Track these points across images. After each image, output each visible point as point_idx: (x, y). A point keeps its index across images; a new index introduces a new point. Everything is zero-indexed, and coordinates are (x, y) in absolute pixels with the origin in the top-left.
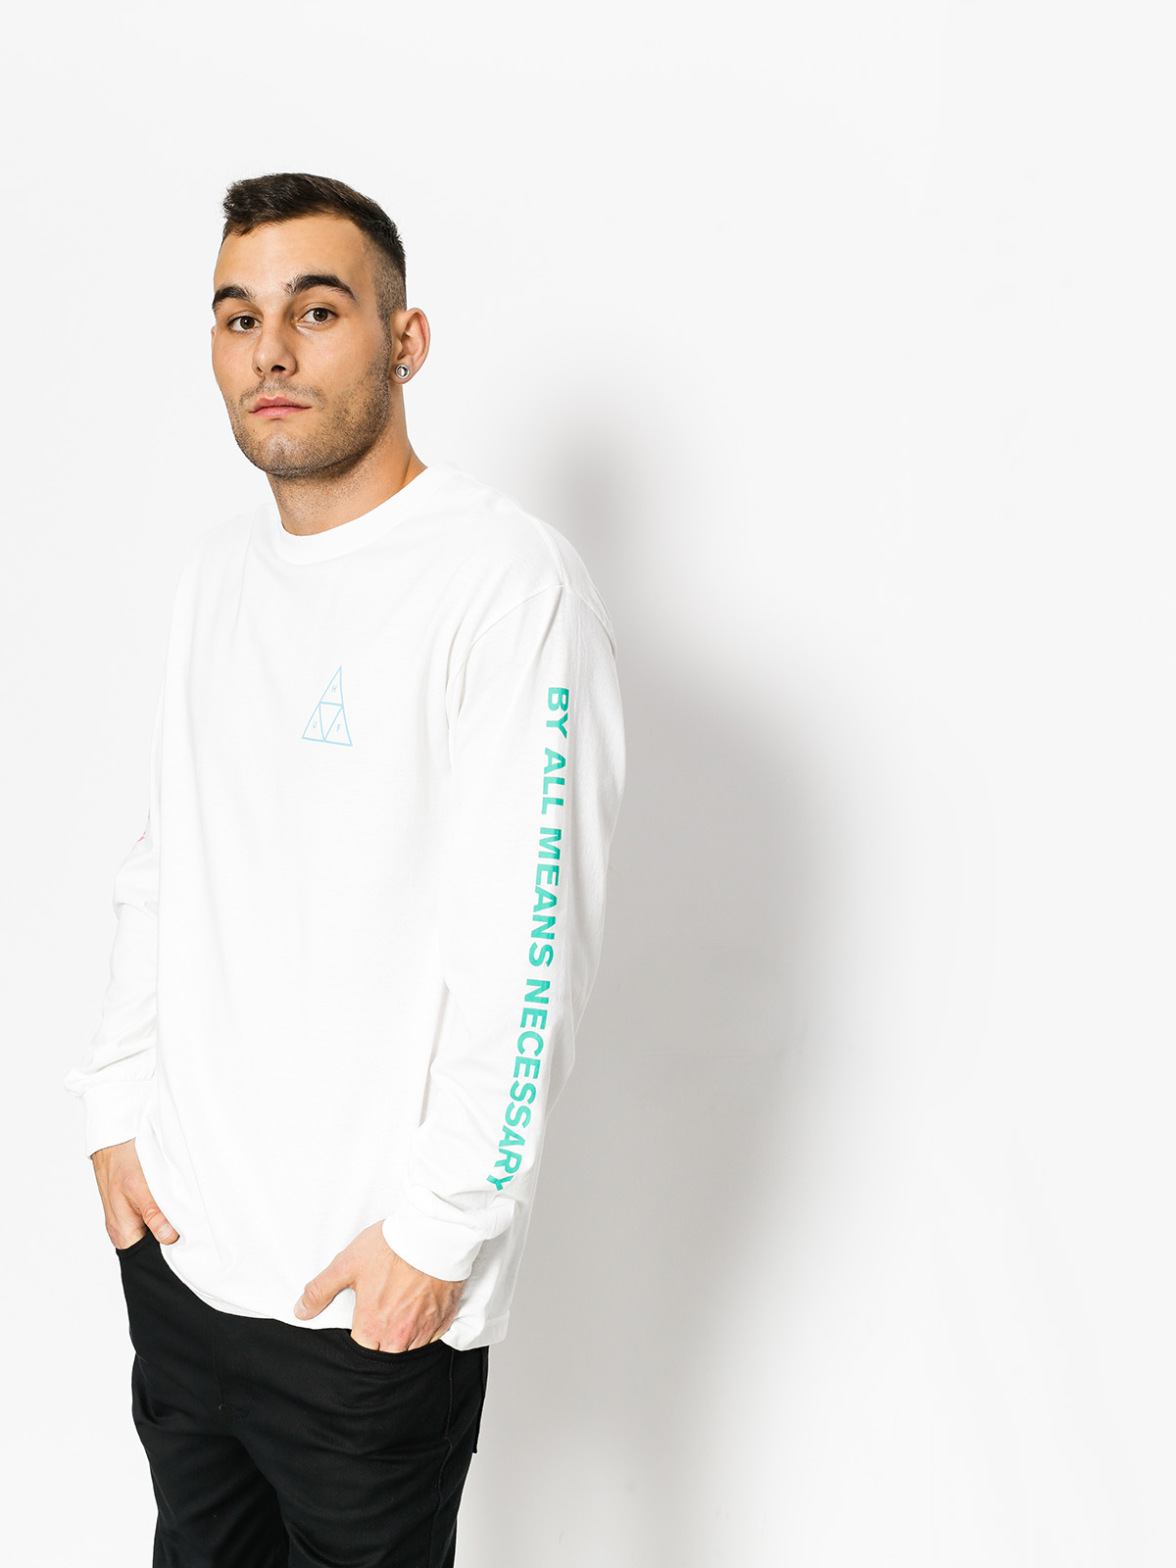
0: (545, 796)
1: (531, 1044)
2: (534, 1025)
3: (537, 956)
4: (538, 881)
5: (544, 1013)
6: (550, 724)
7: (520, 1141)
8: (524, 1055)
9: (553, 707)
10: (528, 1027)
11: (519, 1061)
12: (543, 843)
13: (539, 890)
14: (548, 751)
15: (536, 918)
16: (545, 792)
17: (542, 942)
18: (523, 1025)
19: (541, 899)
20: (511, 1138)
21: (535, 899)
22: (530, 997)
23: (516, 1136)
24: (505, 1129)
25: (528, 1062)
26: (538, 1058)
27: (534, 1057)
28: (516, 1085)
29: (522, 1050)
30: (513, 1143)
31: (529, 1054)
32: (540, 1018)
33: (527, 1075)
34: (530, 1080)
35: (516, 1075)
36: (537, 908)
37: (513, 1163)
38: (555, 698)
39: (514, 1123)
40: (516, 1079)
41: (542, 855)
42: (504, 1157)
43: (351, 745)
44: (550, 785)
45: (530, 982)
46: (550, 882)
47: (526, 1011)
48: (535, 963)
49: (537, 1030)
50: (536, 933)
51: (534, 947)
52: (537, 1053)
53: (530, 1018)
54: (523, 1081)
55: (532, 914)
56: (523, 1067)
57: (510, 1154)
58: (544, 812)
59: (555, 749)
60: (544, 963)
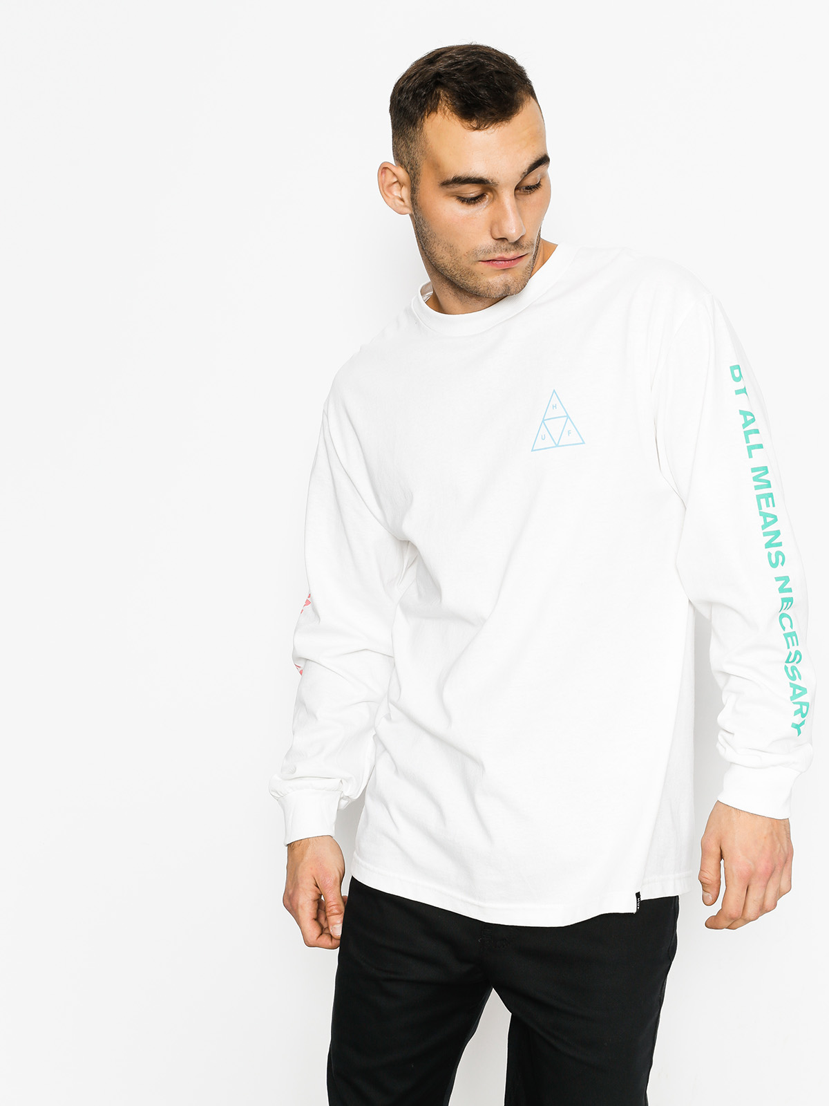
0: (748, 445)
1: (787, 623)
3: (774, 561)
4: (760, 507)
5: (791, 599)
6: (738, 392)
8: (786, 631)
9: (736, 380)
11: (786, 635)
12: (755, 479)
13: (762, 514)
14: (742, 412)
15: (765, 534)
16: (748, 441)
17: (773, 550)
19: (765, 520)
20: (798, 692)
21: (761, 521)
22: (780, 591)
23: (800, 688)
24: (791, 685)
25: (790, 635)
26: (793, 630)
27: (791, 631)
28: (790, 654)
29: (784, 629)
30: (800, 695)
31: (788, 629)
32: (789, 603)
33: (793, 645)
35: (788, 646)
36: (764, 527)
37: (804, 708)
38: (736, 373)
39: (793, 679)
40: (789, 650)
41: (757, 488)
42: (798, 707)
44: (750, 436)
45: (776, 580)
46: (768, 506)
47: (782, 600)
48: (774, 565)
49: (787, 612)
50: (768, 545)
51: (770, 555)
52: (791, 627)
54: (793, 650)
55: (762, 532)
56: (789, 640)
57: (801, 704)
58: (751, 456)
59: (746, 409)
60: (780, 564)
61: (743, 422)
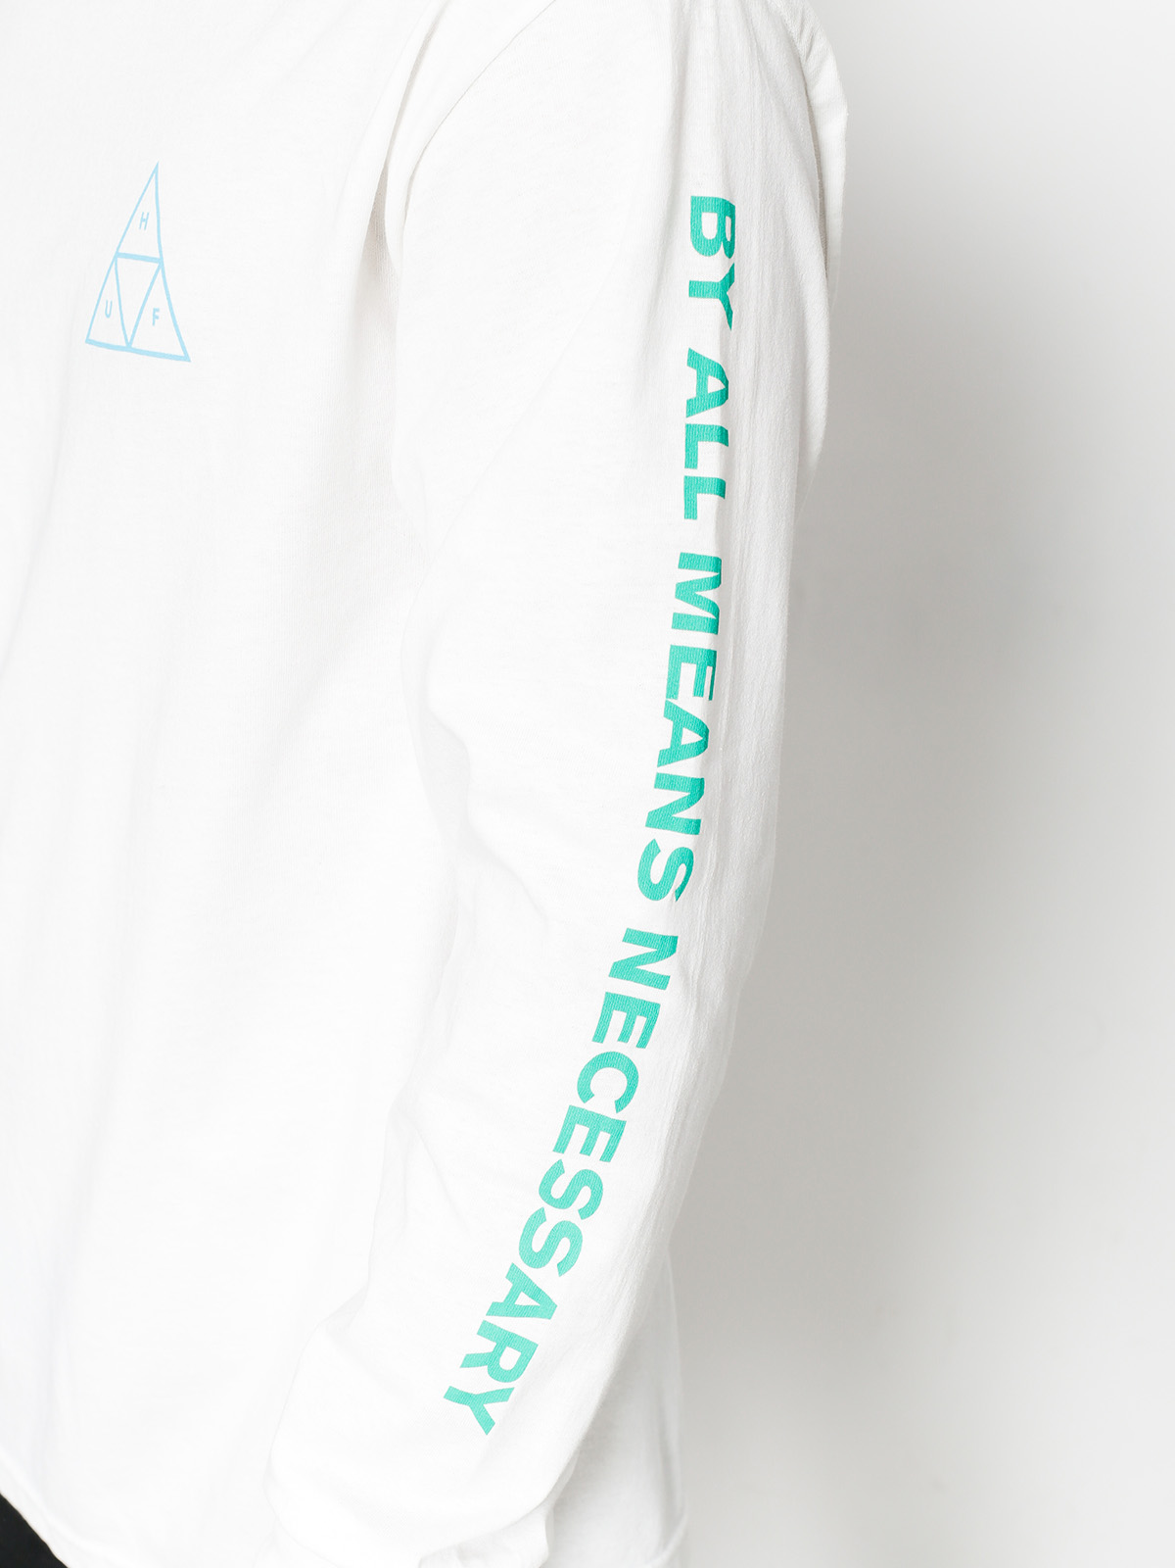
0: (691, 473)
1: (607, 1083)
2: (624, 1037)
3: (657, 874)
4: (673, 689)
5: (651, 1011)
6: (696, 289)
7: (544, 1307)
8: (590, 1106)
9: (704, 247)
10: (611, 1044)
11: (575, 1117)
12: (684, 591)
13: (674, 714)
14: (694, 359)
15: (664, 782)
16: (691, 461)
17: (672, 841)
18: (600, 1036)
19: (677, 736)
20: (524, 1300)
21: (662, 734)
22: (624, 969)
23: (536, 1293)
24: (514, 1273)
25: (595, 1122)
26: (619, 1116)
27: (611, 1113)
28: (557, 1170)
29: (585, 1093)
30: (525, 1312)
31: (602, 1104)
32: (640, 1022)
33: (587, 1149)
34: (593, 1163)
35: (561, 1147)
36: (667, 757)
37: (509, 1358)
38: (710, 224)
39: (538, 1260)
40: (557, 1157)
41: (680, 622)
42: (487, 1346)
43: (186, 358)
44: (701, 445)
45: (632, 936)
46: (699, 692)
47: (613, 1002)
48: (654, 892)
49: (628, 1049)
50: (660, 819)
51: (652, 850)
52: (621, 1104)
53: (618, 1018)
54: (574, 1162)
55: (651, 769)
56: (581, 1133)
57: (506, 1340)
58: (691, 512)
59: (711, 352)
60: (672, 891)
61: (693, 394)
